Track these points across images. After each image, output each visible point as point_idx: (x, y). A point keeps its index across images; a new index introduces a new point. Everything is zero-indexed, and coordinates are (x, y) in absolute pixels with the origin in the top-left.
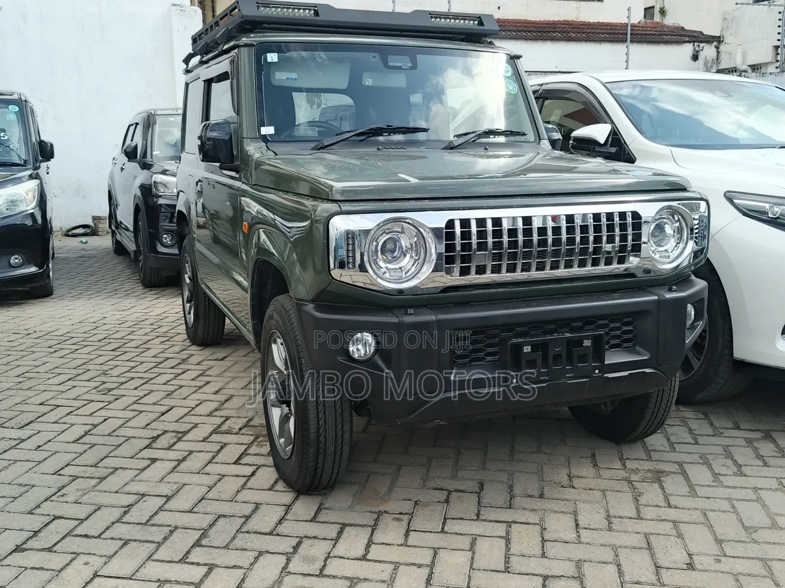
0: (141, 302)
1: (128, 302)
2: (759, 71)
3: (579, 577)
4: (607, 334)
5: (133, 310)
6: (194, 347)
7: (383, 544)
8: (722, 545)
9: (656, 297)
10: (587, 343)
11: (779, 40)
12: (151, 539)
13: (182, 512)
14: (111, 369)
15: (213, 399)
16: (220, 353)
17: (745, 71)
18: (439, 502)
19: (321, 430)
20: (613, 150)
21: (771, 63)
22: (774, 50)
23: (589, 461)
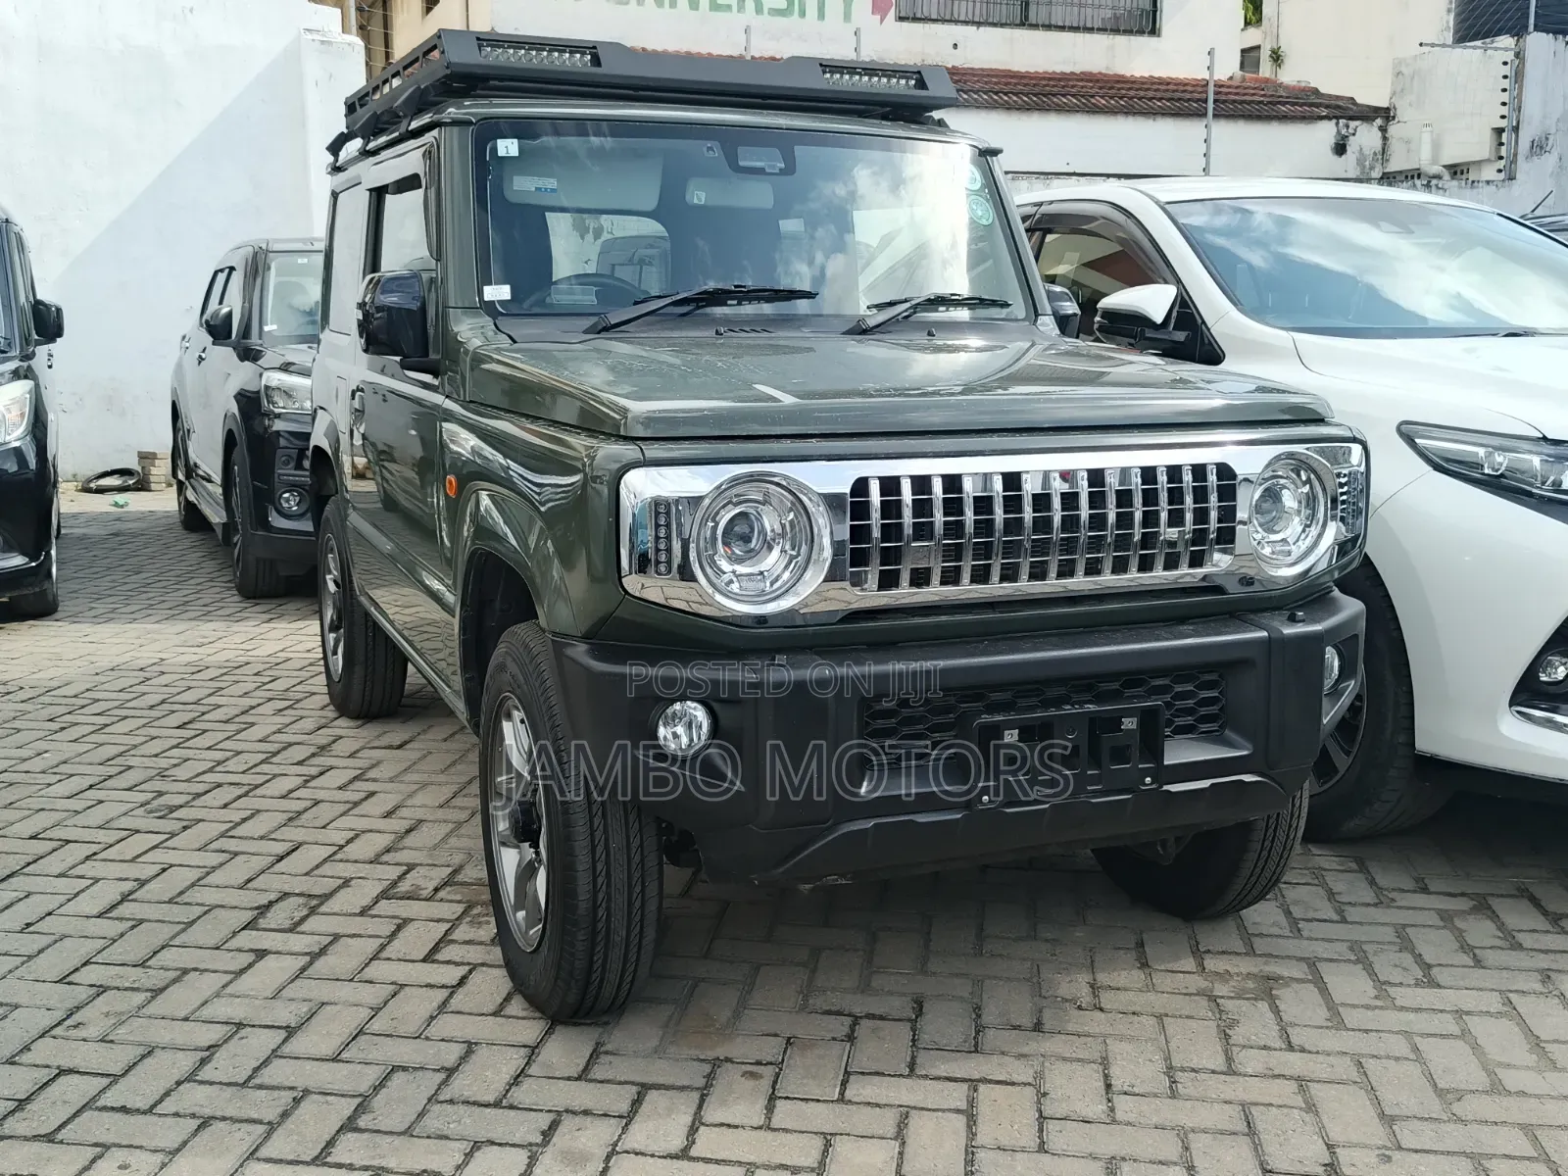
0: (236, 627)
1: (208, 629)
2: (1464, 177)
4: (1168, 705)
5: (219, 645)
6: (343, 722)
7: (722, 1125)
8: (1394, 1127)
9: (1265, 634)
10: (1129, 723)
11: (1503, 117)
12: (255, 1116)
13: (317, 1060)
14: (175, 766)
15: (382, 828)
16: (397, 733)
17: (1438, 177)
18: (834, 1039)
19: (601, 896)
20: (1181, 336)
21: (1488, 160)
22: (1495, 136)
23: (1132, 956)
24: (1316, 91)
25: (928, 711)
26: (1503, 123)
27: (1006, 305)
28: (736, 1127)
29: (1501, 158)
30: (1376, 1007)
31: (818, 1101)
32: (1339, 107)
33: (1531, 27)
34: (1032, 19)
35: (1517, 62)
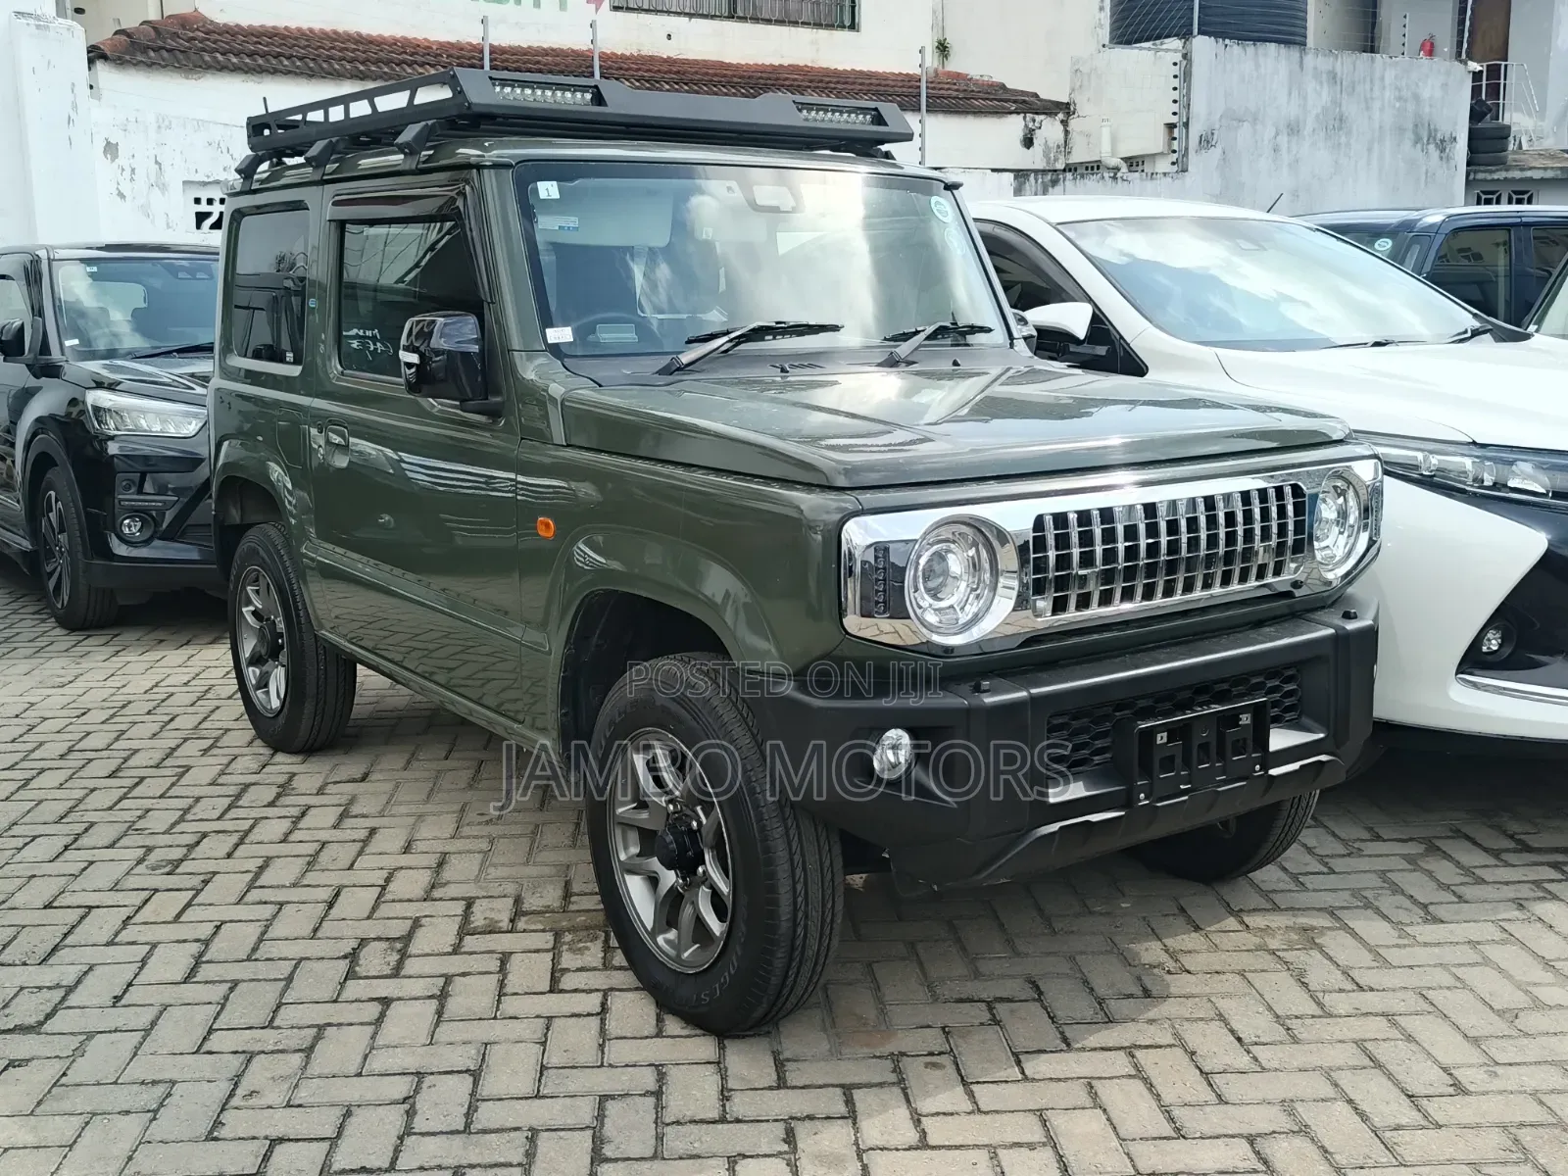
0: (86, 664)
1: (56, 666)
2: (1140, 168)
3: (1301, 1131)
5: (80, 684)
6: (280, 757)
7: (938, 1114)
8: (1483, 1047)
9: (1331, 631)
10: (1245, 719)
11: (1175, 114)
12: (502, 1160)
13: (521, 1098)
14: (140, 817)
15: (413, 864)
16: (352, 766)
17: (1117, 169)
18: (982, 1024)
20: (1101, 350)
21: (1162, 154)
22: (1167, 130)
23: (1181, 921)
24: (1003, 87)
25: (1091, 722)
26: (1174, 119)
27: (989, 330)
28: (952, 1114)
29: (1174, 151)
30: (1405, 946)
31: (1006, 1082)
32: (1024, 101)
33: (1196, 31)
34: (740, 13)
35: (1185, 62)
